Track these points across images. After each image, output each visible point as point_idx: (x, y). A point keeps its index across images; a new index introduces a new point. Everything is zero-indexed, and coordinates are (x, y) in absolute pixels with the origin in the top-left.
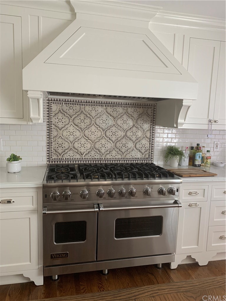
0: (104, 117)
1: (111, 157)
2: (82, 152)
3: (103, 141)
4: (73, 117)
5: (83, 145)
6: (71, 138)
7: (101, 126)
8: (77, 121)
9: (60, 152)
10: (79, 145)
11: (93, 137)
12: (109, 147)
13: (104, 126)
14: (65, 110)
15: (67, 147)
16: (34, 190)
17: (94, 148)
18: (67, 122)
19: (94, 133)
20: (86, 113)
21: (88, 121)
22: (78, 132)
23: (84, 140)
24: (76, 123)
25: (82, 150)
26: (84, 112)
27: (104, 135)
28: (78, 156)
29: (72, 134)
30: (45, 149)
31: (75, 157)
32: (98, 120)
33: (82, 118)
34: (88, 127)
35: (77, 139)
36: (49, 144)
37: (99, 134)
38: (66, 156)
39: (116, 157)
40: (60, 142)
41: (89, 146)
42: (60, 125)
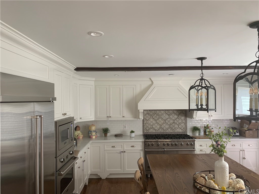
0: (165, 115)
1: (168, 131)
2: (156, 129)
3: (164, 125)
4: (152, 116)
5: (156, 127)
6: (152, 124)
7: (163, 118)
8: (154, 117)
9: (147, 129)
10: (155, 126)
11: (160, 123)
12: (167, 127)
13: (164, 118)
14: (149, 113)
15: (150, 128)
16: (141, 143)
17: (161, 128)
18: (150, 118)
19: (161, 121)
20: (157, 114)
21: (158, 117)
22: (154, 121)
23: (157, 124)
24: (153, 118)
25: (156, 128)
26: (156, 113)
27: (165, 122)
28: (154, 131)
29: (152, 122)
30: (142, 128)
31: (153, 131)
32: (162, 116)
33: (156, 116)
34: (158, 119)
35: (154, 124)
36: (143, 126)
37: (163, 122)
38: (150, 131)
39: (170, 131)
40: (147, 126)
41: (159, 127)
42: (147, 119)
